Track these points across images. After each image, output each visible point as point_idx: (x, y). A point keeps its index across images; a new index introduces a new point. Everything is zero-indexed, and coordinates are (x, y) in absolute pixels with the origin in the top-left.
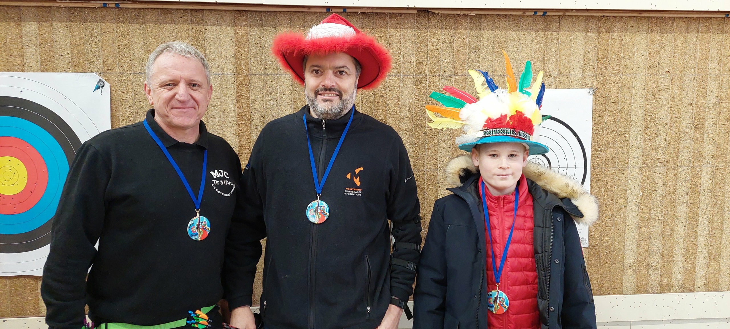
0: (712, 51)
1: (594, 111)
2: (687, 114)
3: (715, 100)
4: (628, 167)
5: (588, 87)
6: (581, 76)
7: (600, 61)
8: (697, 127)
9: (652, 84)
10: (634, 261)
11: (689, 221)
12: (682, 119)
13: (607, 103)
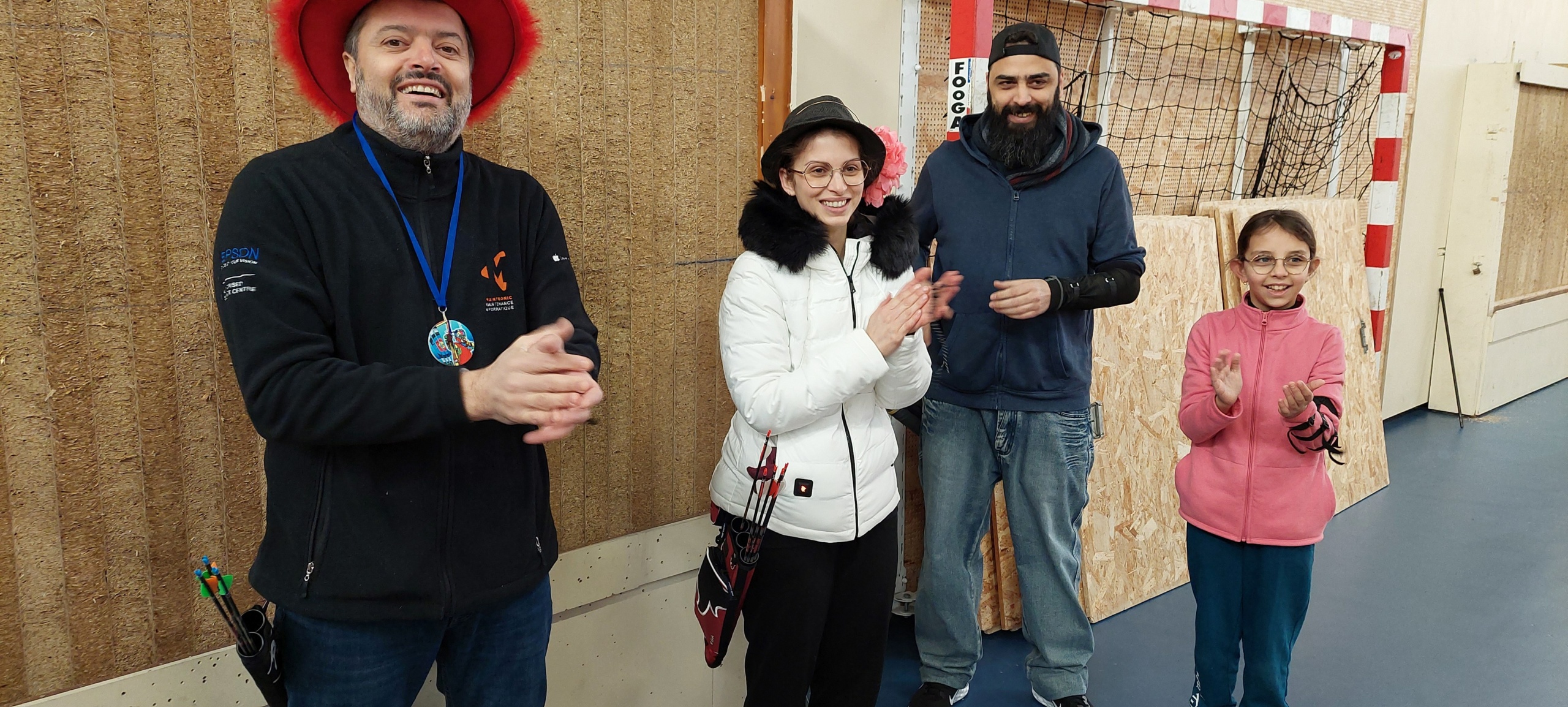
2: (179, 150)
9: (40, 55)
10: (57, 594)
11: (225, 448)
12: (163, 165)
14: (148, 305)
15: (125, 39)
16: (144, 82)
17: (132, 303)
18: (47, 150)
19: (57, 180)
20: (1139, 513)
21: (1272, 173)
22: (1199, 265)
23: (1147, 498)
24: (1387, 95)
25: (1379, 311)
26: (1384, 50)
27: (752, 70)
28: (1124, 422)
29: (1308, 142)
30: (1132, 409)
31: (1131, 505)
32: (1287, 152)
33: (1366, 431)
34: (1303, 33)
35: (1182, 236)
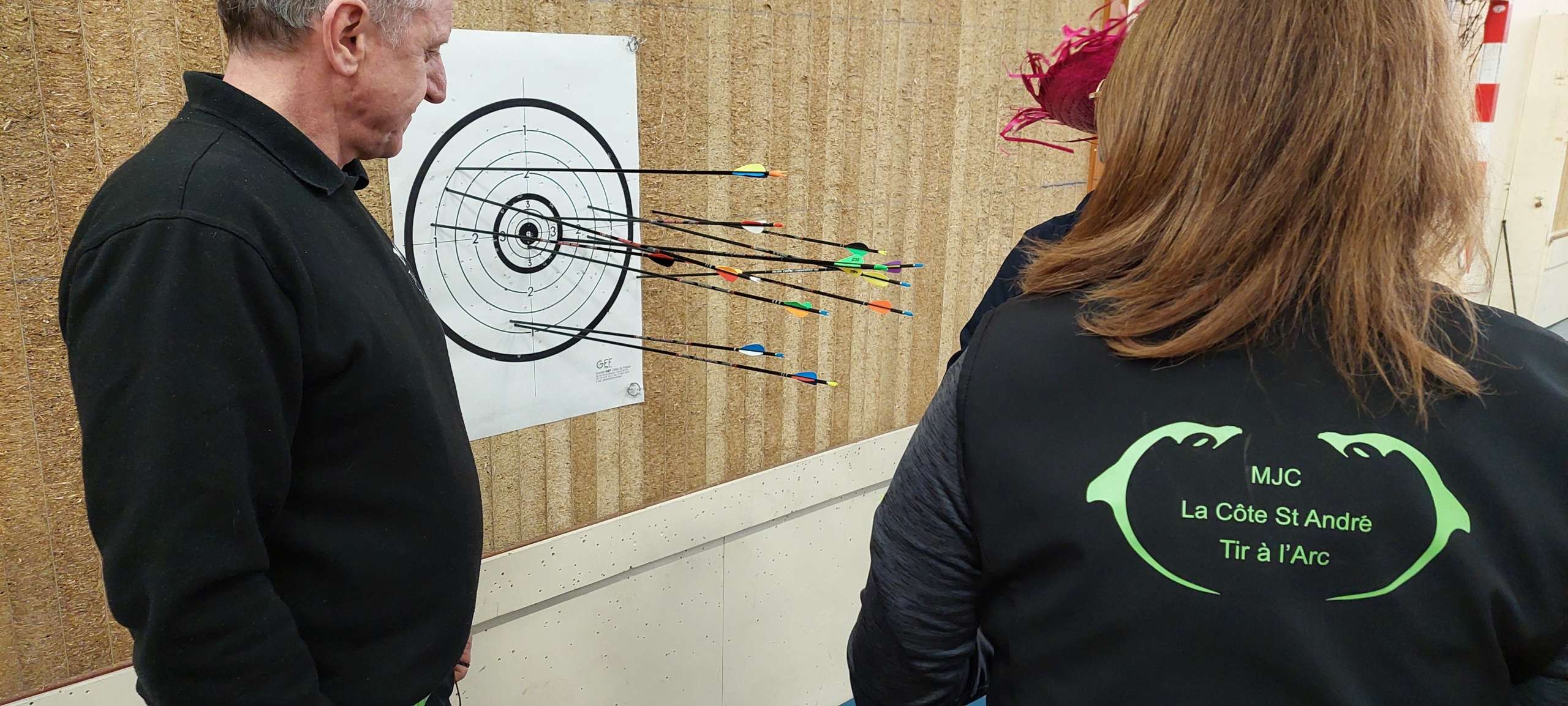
1: (641, 92)
2: (800, 99)
3: (841, 70)
5: (625, 32)
6: (610, 5)
8: (815, 127)
9: (742, 32)
11: (804, 318)
13: (663, 73)
14: (777, 213)
15: (781, 19)
16: (788, 50)
17: (770, 212)
18: (740, 101)
19: (744, 123)
24: (1489, 45)
26: (1488, 4)
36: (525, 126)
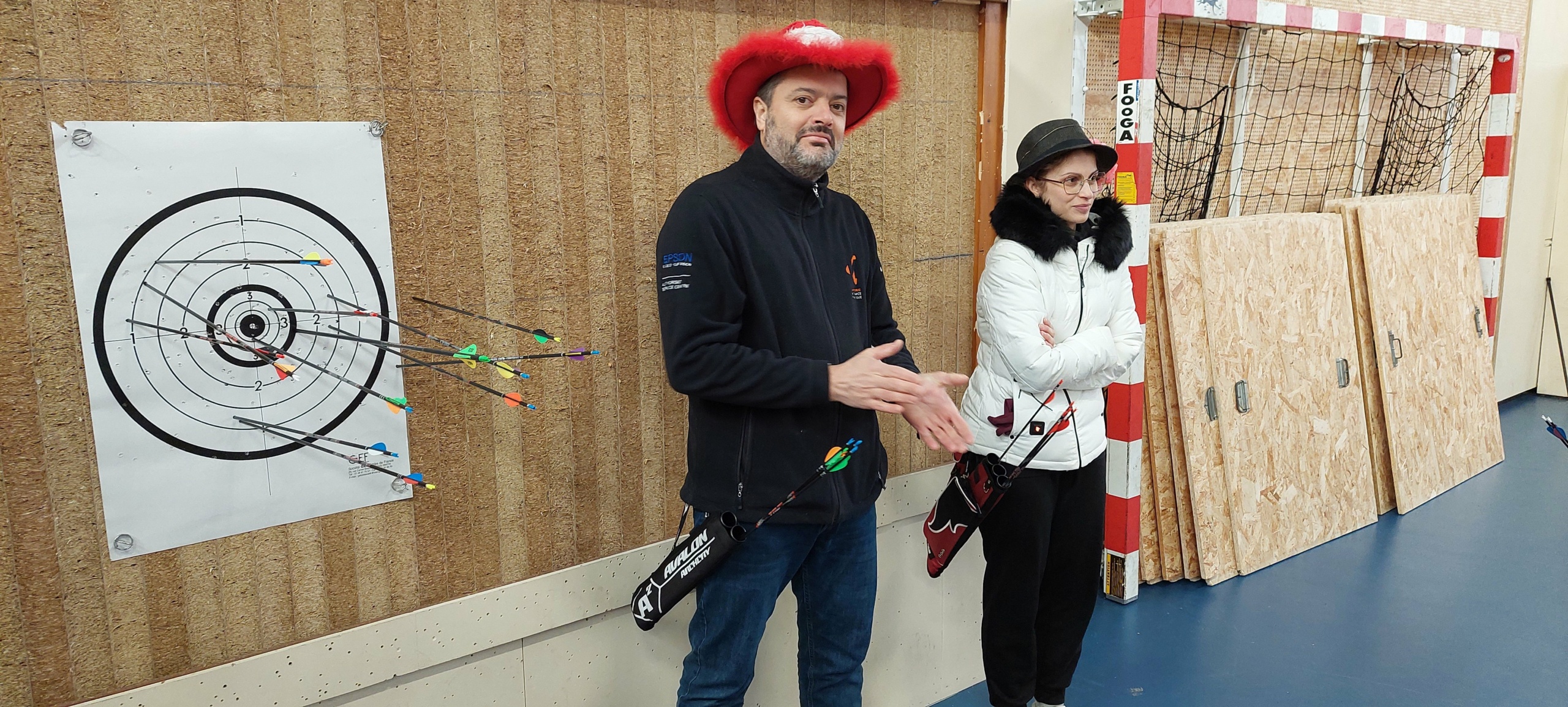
0: (629, 44)
1: (390, 178)
2: (596, 180)
3: (646, 149)
4: (484, 304)
5: (367, 119)
6: (345, 91)
7: (388, 54)
8: (617, 206)
9: (516, 114)
10: (520, 508)
11: (621, 403)
12: (586, 191)
13: (418, 156)
14: (576, 296)
15: (565, 99)
16: (576, 130)
17: (566, 294)
18: (519, 183)
19: (525, 205)
20: (1281, 480)
21: (1390, 172)
22: (1329, 257)
23: (1288, 467)
24: (1496, 96)
25: (1491, 299)
26: (1493, 53)
27: (973, 99)
28: (1267, 398)
29: (1423, 143)
30: (1273, 387)
31: (1274, 473)
32: (1404, 152)
33: (1482, 409)
34: (1419, 43)
35: (1313, 231)
36: (241, 216)
